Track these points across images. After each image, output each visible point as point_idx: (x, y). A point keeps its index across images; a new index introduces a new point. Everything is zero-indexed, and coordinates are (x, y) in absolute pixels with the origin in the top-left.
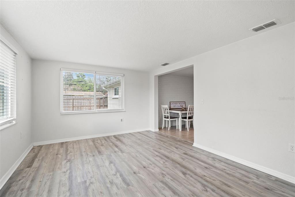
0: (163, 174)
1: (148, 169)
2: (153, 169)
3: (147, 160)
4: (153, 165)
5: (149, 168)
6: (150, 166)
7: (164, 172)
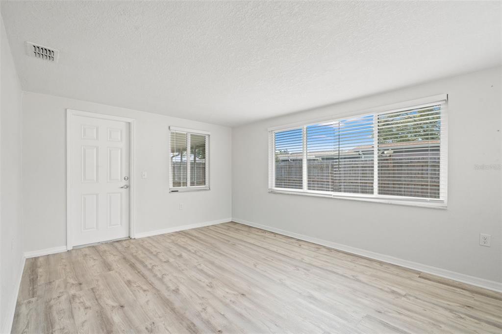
0: (211, 287)
1: (236, 293)
2: (227, 293)
3: (244, 312)
4: (228, 301)
5: (234, 294)
6: (233, 299)
7: (209, 289)
